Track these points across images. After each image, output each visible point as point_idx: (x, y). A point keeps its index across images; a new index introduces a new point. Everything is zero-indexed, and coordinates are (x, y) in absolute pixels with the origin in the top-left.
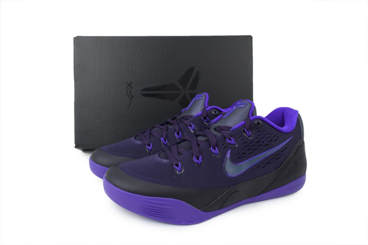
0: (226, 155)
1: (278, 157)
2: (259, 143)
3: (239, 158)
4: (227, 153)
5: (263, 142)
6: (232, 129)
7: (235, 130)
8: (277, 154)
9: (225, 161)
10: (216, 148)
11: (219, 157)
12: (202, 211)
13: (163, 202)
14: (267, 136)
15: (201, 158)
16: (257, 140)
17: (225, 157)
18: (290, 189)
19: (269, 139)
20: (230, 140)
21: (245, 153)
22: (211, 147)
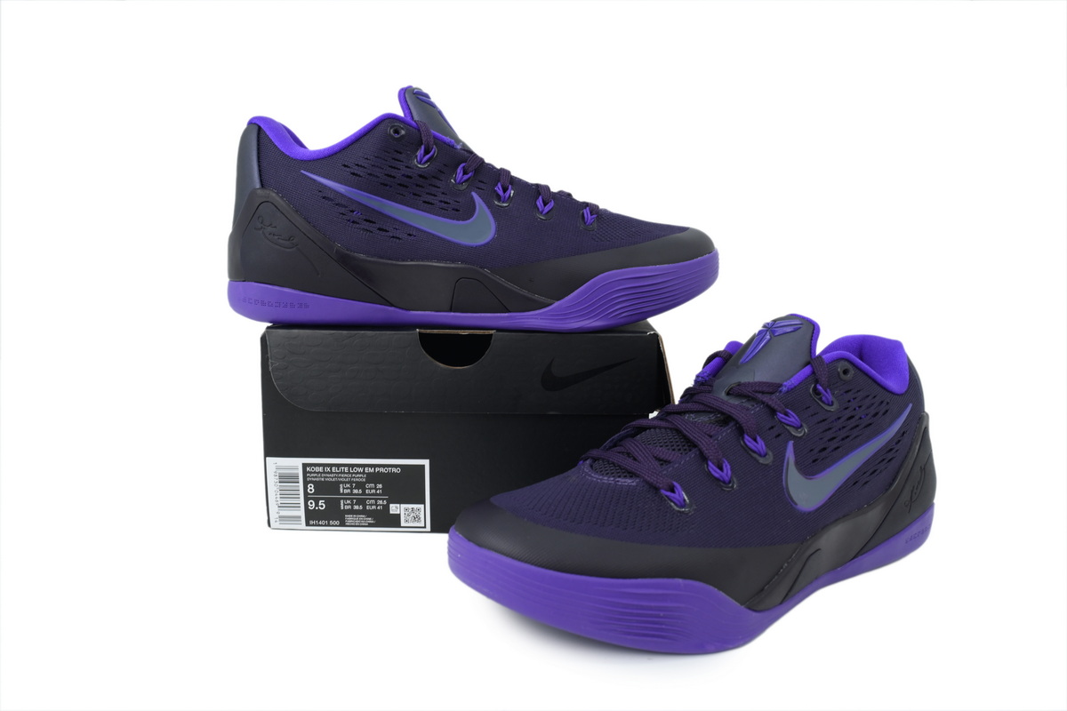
0: (785, 455)
1: (890, 455)
2: (852, 423)
3: (814, 461)
4: (786, 449)
5: (861, 418)
6: (784, 389)
7: (792, 389)
8: (889, 449)
9: (784, 471)
10: (758, 438)
11: (768, 460)
12: (750, 609)
13: (660, 592)
14: (868, 402)
15: (729, 467)
16: (848, 413)
17: (784, 459)
18: (911, 540)
19: (872, 410)
20: (786, 414)
21: (824, 449)
22: (746, 437)
